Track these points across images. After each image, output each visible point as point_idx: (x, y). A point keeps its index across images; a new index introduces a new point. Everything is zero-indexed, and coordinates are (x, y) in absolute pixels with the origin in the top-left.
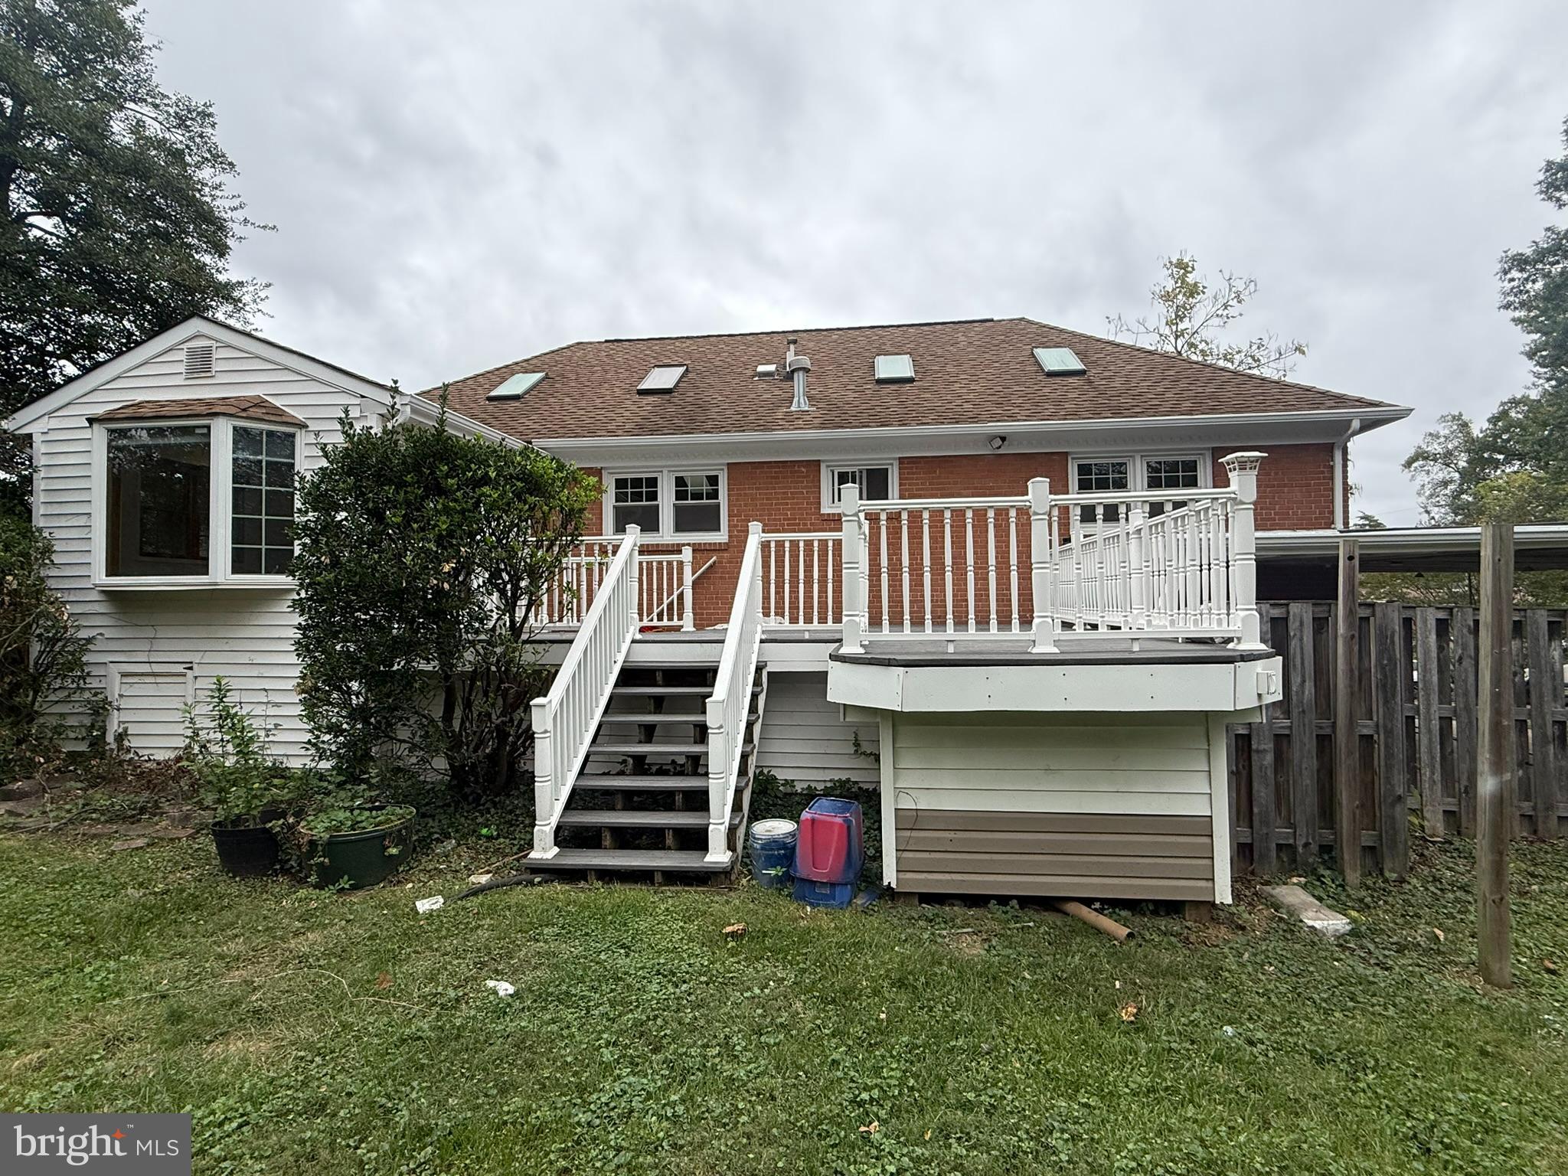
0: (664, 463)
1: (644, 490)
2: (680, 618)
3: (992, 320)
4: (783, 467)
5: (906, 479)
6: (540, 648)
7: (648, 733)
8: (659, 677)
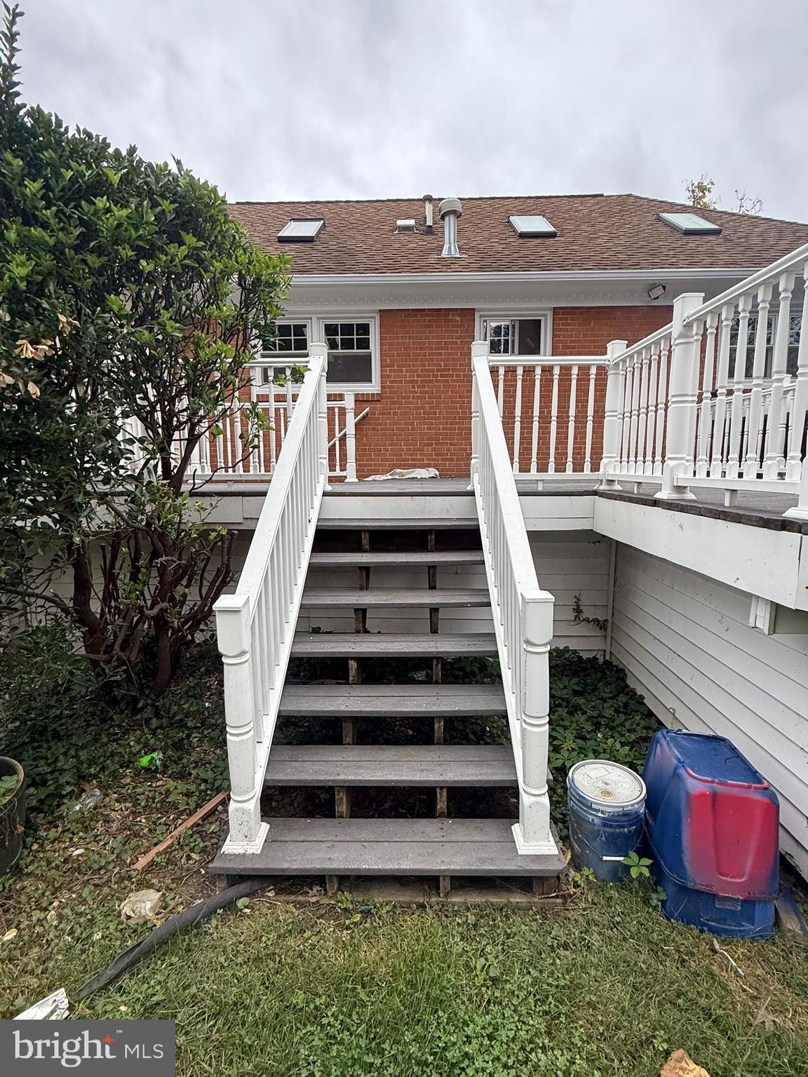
0: (312, 308)
1: (293, 338)
2: (343, 469)
3: (602, 195)
4: (437, 316)
5: (560, 330)
6: (206, 502)
7: (361, 619)
8: (365, 540)
